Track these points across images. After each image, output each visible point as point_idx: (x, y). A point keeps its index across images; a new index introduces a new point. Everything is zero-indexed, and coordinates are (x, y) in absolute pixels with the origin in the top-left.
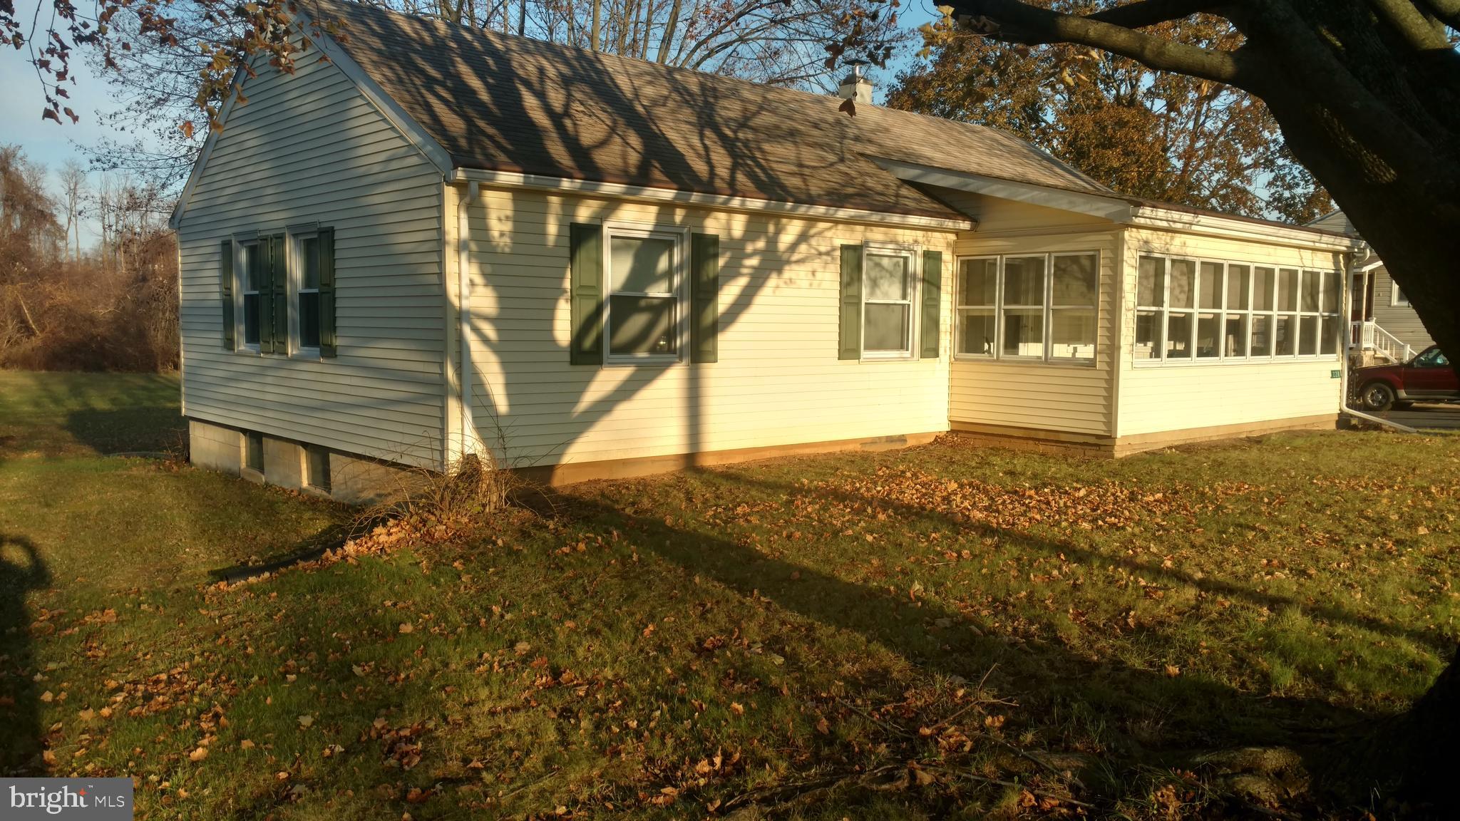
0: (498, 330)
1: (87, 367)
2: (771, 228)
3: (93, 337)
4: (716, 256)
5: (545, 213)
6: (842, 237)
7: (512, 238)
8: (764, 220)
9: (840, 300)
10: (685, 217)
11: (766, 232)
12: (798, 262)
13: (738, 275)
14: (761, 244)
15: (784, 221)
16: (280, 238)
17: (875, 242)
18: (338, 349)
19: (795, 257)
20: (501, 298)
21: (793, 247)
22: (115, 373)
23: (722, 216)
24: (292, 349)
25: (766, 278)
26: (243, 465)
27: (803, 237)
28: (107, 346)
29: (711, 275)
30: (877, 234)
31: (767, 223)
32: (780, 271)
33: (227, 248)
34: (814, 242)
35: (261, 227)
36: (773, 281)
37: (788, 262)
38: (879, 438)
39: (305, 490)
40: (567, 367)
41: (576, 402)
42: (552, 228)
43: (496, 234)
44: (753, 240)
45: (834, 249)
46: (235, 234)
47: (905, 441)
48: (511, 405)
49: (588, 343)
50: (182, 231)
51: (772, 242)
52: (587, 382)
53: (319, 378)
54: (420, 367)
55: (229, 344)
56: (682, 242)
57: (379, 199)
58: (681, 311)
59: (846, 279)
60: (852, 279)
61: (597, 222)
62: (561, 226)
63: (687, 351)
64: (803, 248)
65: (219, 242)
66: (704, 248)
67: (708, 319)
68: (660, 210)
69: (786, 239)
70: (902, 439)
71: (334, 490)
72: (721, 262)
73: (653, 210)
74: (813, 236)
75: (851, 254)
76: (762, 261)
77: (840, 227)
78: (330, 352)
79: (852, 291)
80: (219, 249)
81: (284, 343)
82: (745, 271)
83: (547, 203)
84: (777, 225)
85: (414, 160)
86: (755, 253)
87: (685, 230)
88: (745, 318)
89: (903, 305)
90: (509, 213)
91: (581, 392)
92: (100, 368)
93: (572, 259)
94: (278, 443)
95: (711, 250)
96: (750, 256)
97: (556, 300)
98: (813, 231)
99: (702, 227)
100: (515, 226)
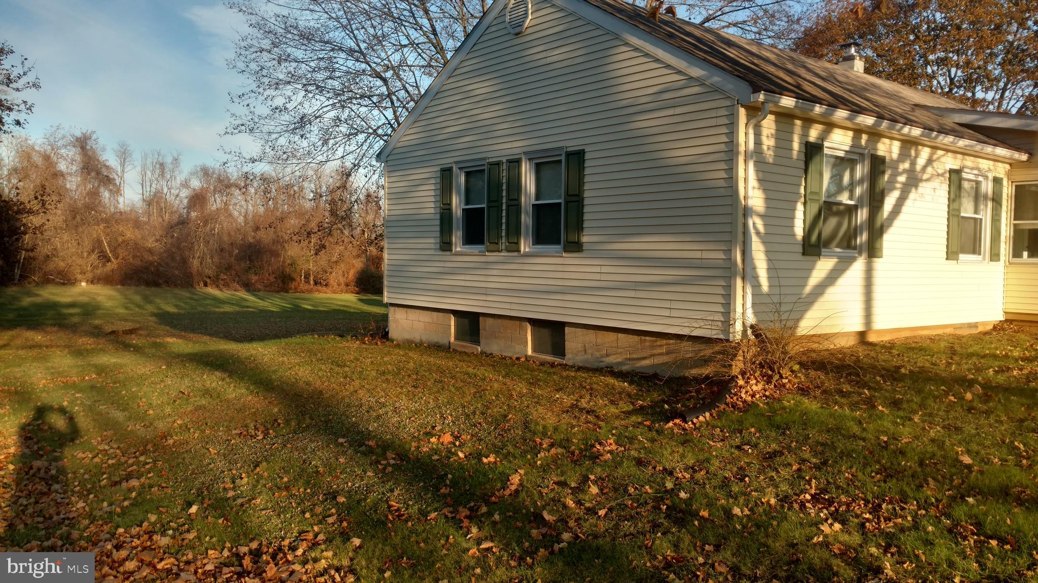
0: (765, 225)
1: (148, 284)
2: (913, 153)
3: (151, 263)
4: (883, 172)
5: (792, 133)
6: (950, 162)
7: (774, 152)
8: (909, 146)
9: (948, 212)
10: (867, 141)
11: (910, 156)
12: (928, 180)
13: (894, 188)
14: (906, 165)
15: (920, 147)
16: (518, 162)
17: (968, 168)
18: (585, 245)
19: (925, 176)
20: (767, 199)
21: (924, 168)
22: (166, 288)
23: (887, 141)
24: (525, 246)
25: (909, 192)
26: (452, 339)
27: (930, 162)
28: (161, 269)
29: (881, 188)
30: (969, 162)
31: (910, 149)
32: (916, 187)
33: (446, 174)
34: (935, 164)
35: (489, 155)
36: (913, 195)
37: (921, 180)
38: (964, 324)
39: (531, 357)
40: (799, 257)
41: (804, 286)
42: (796, 146)
43: (765, 148)
44: (903, 162)
45: (945, 173)
46: (456, 163)
47: (977, 327)
48: (770, 286)
49: (814, 238)
50: (389, 164)
51: (913, 164)
52: (810, 270)
53: (560, 268)
54: (698, 255)
55: (446, 246)
56: (863, 161)
57: (645, 123)
58: (862, 215)
59: (952, 196)
60: (956, 196)
61: (820, 142)
62: (800, 143)
63: (865, 247)
64: (929, 170)
65: (438, 168)
66: (878, 164)
67: (878, 223)
68: (854, 134)
69: (921, 162)
70: (975, 325)
71: (569, 356)
72: (886, 177)
73: (851, 134)
74: (935, 161)
75: (954, 176)
76: (908, 178)
77: (950, 154)
78: (575, 247)
79: (955, 206)
80: (439, 174)
81: (517, 243)
82: (898, 185)
83: (794, 124)
84: (916, 150)
85: (696, 90)
86: (905, 171)
87: (867, 151)
88: (897, 223)
89: (975, 219)
90: (773, 132)
91: (807, 278)
92: (157, 285)
93: (806, 171)
94: (499, 321)
95: (881, 168)
96: (900, 174)
97: (796, 202)
98: (935, 157)
99: (876, 149)
100: (776, 142)
